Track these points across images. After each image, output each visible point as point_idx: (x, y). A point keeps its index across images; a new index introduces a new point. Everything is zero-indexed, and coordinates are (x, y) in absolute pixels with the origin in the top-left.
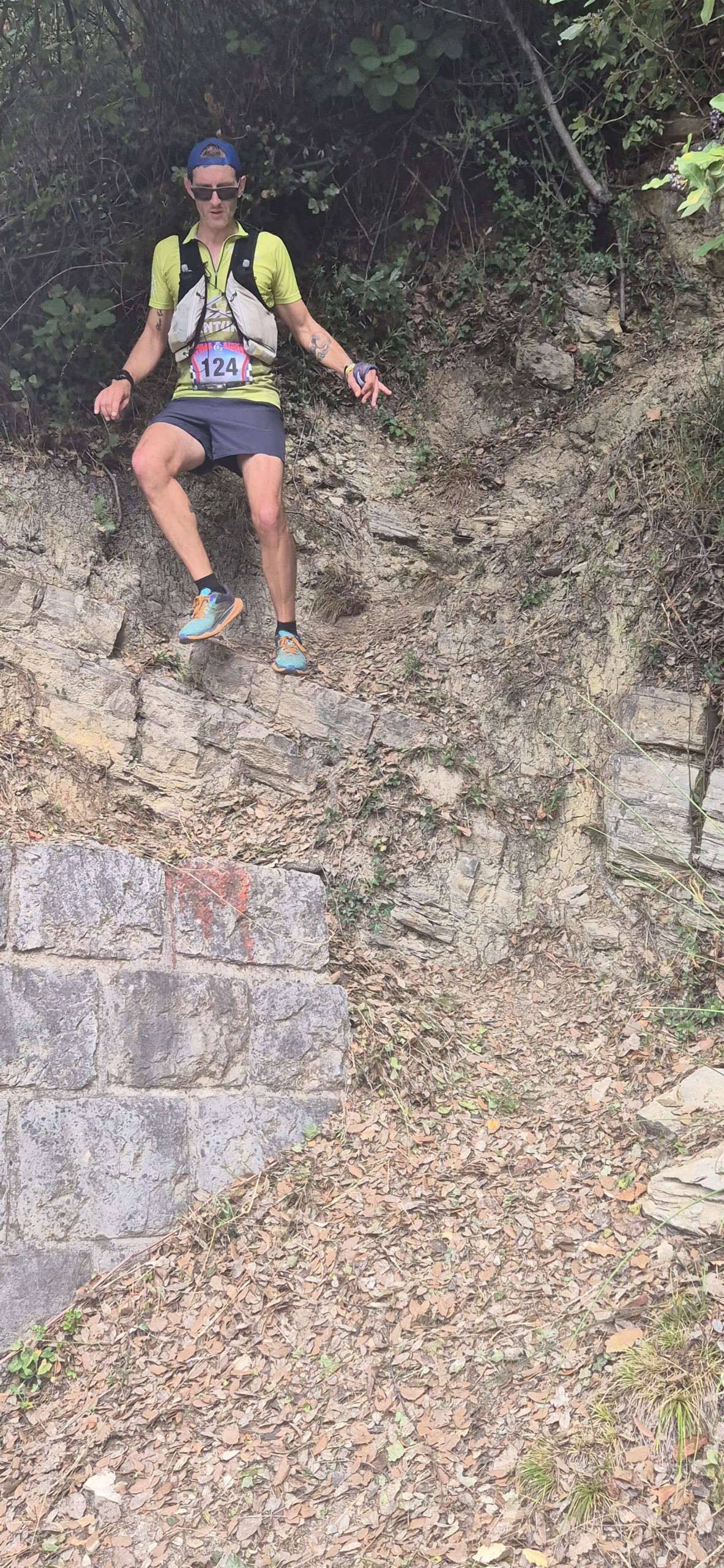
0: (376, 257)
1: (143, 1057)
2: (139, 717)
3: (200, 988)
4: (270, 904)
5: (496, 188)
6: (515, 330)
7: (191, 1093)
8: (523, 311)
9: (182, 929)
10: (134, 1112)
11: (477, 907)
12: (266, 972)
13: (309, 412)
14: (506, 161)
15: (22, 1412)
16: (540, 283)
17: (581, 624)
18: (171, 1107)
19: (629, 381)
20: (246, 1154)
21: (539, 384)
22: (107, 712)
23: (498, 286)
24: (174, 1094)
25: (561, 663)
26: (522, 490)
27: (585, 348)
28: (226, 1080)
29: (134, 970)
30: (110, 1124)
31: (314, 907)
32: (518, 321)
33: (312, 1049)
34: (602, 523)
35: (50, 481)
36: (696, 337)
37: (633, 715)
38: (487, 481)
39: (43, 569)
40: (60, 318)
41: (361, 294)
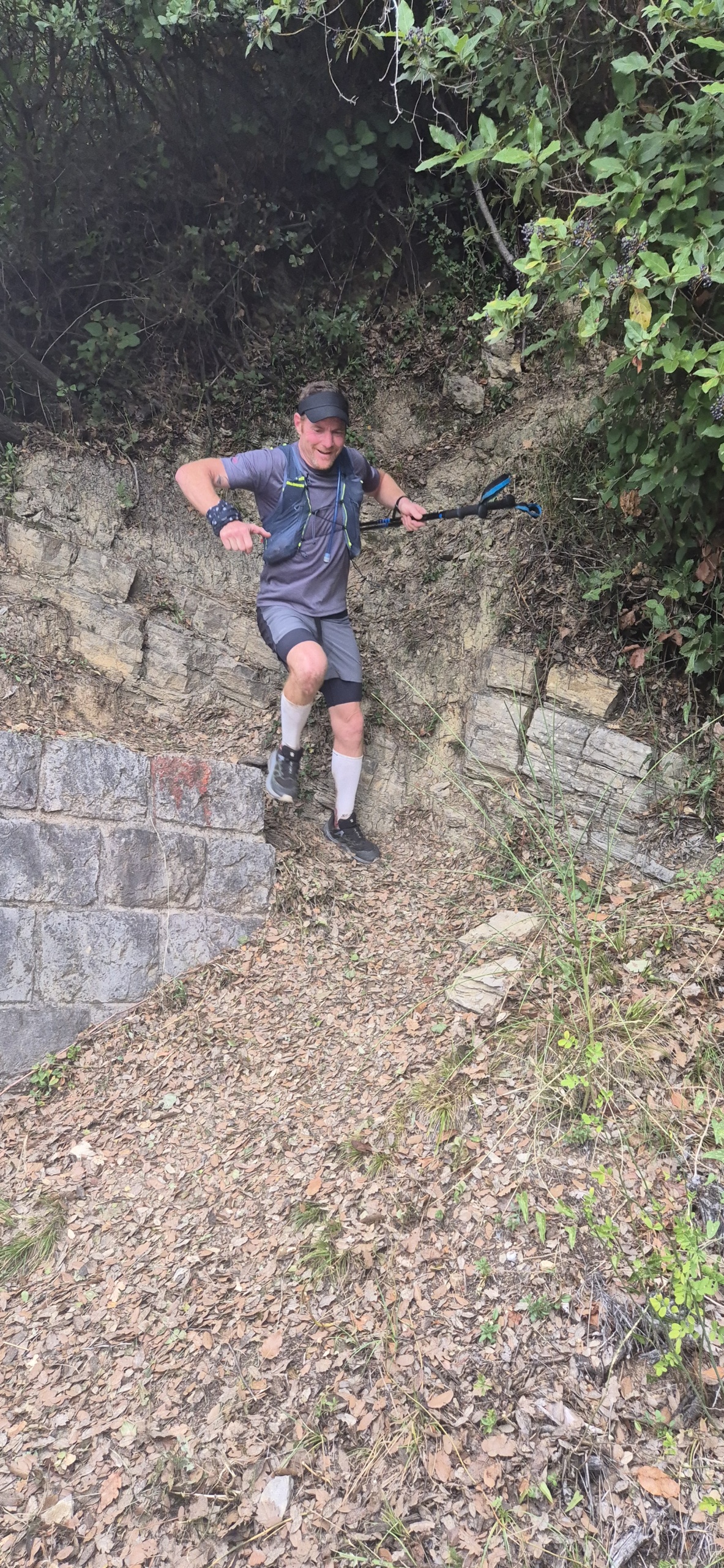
0: (344, 298)
1: (130, 886)
2: (145, 647)
3: (171, 842)
4: (224, 787)
5: (435, 253)
6: (443, 365)
7: (163, 911)
8: (450, 350)
9: (161, 801)
10: (122, 922)
11: (375, 794)
12: (219, 834)
14: (443, 232)
15: (38, 1107)
16: (465, 328)
17: (463, 597)
18: (148, 920)
19: (522, 411)
20: (198, 953)
21: (458, 408)
22: (121, 643)
23: (434, 328)
24: (150, 911)
25: (446, 625)
27: (494, 382)
28: (187, 904)
29: (127, 828)
30: (105, 929)
31: (255, 791)
32: (445, 357)
33: (248, 885)
35: (87, 467)
36: (573, 381)
37: (488, 666)
38: (414, 481)
39: (79, 534)
40: (98, 338)
41: (329, 330)
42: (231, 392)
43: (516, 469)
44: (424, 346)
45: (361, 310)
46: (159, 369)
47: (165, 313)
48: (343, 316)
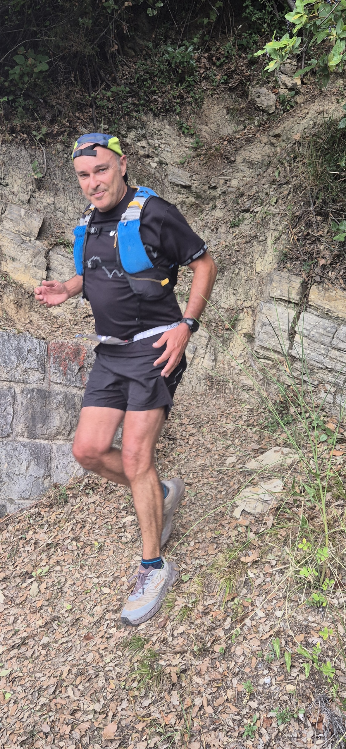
0: (184, 35)
1: (33, 425)
2: (48, 269)
3: (60, 397)
5: (244, 5)
6: (249, 80)
7: (54, 442)
8: (254, 70)
9: (54, 371)
10: (27, 449)
13: (144, 118)
17: (256, 237)
18: (44, 447)
19: (301, 110)
20: (76, 468)
21: (258, 109)
22: (33, 266)
23: (243, 55)
24: (46, 442)
25: (244, 255)
26: (243, 164)
27: (282, 91)
28: (69, 438)
29: (31, 388)
30: (17, 453)
32: (250, 75)
34: (271, 188)
35: (13, 151)
36: (336, 90)
37: (271, 284)
38: (227, 159)
39: (7, 194)
40: (22, 65)
41: (174, 58)
42: (109, 100)
43: (294, 151)
44: (237, 67)
45: (195, 44)
46: (60, 85)
47: (66, 48)
48: (183, 48)
